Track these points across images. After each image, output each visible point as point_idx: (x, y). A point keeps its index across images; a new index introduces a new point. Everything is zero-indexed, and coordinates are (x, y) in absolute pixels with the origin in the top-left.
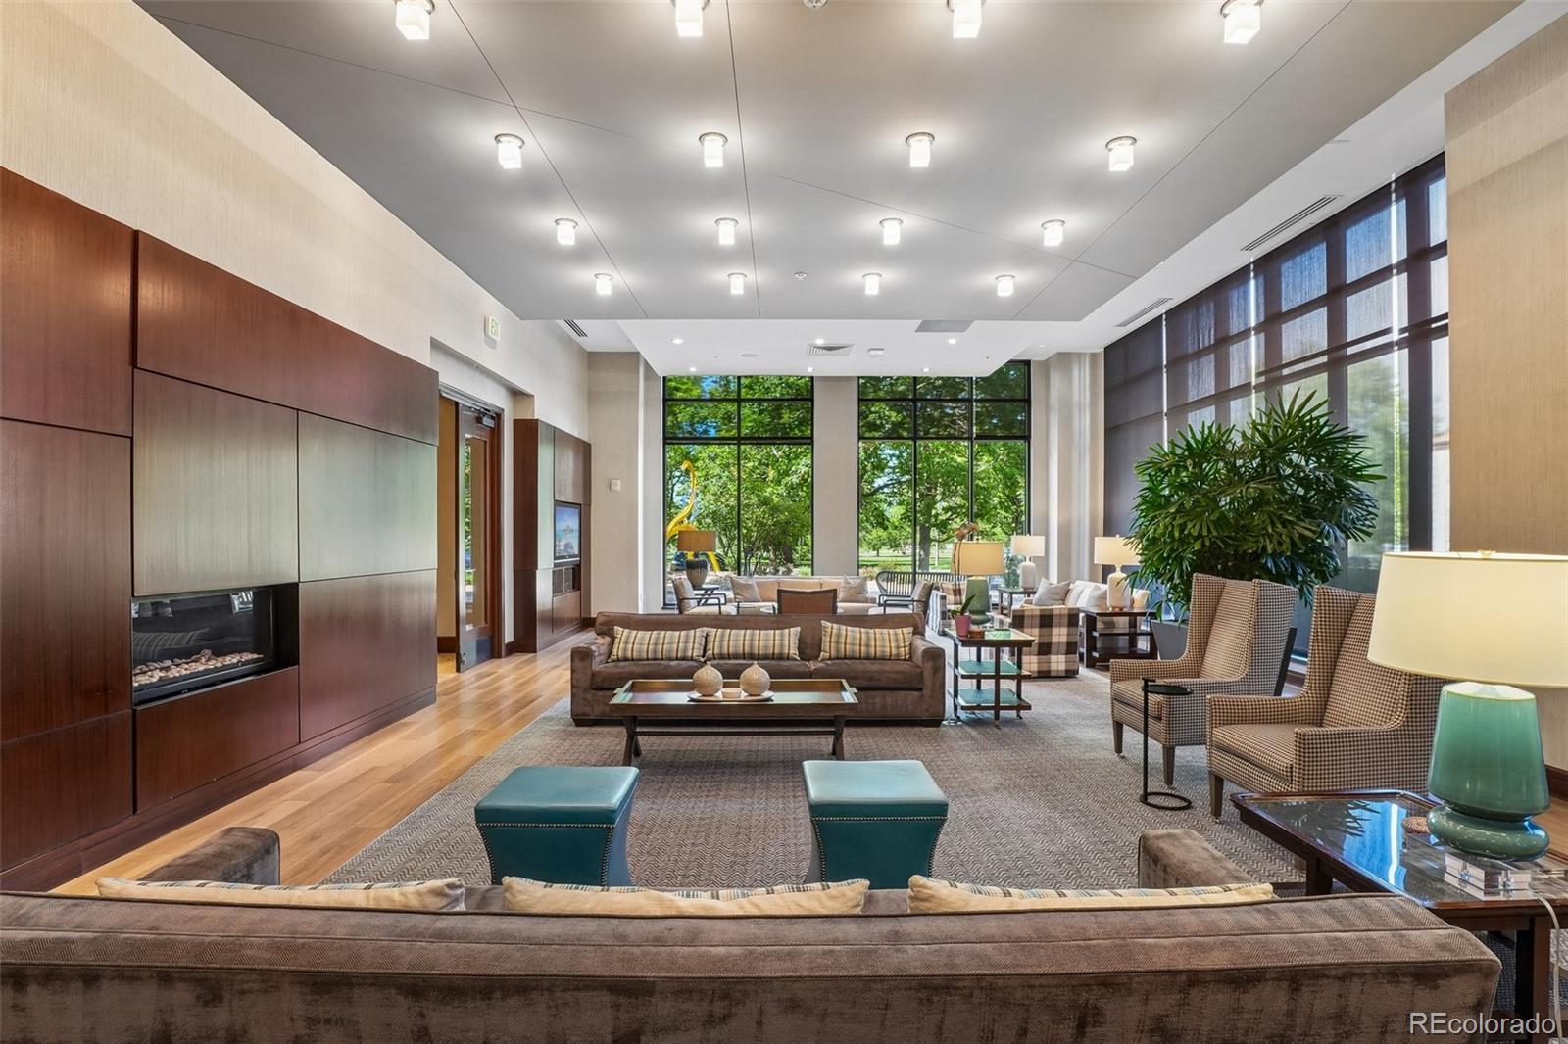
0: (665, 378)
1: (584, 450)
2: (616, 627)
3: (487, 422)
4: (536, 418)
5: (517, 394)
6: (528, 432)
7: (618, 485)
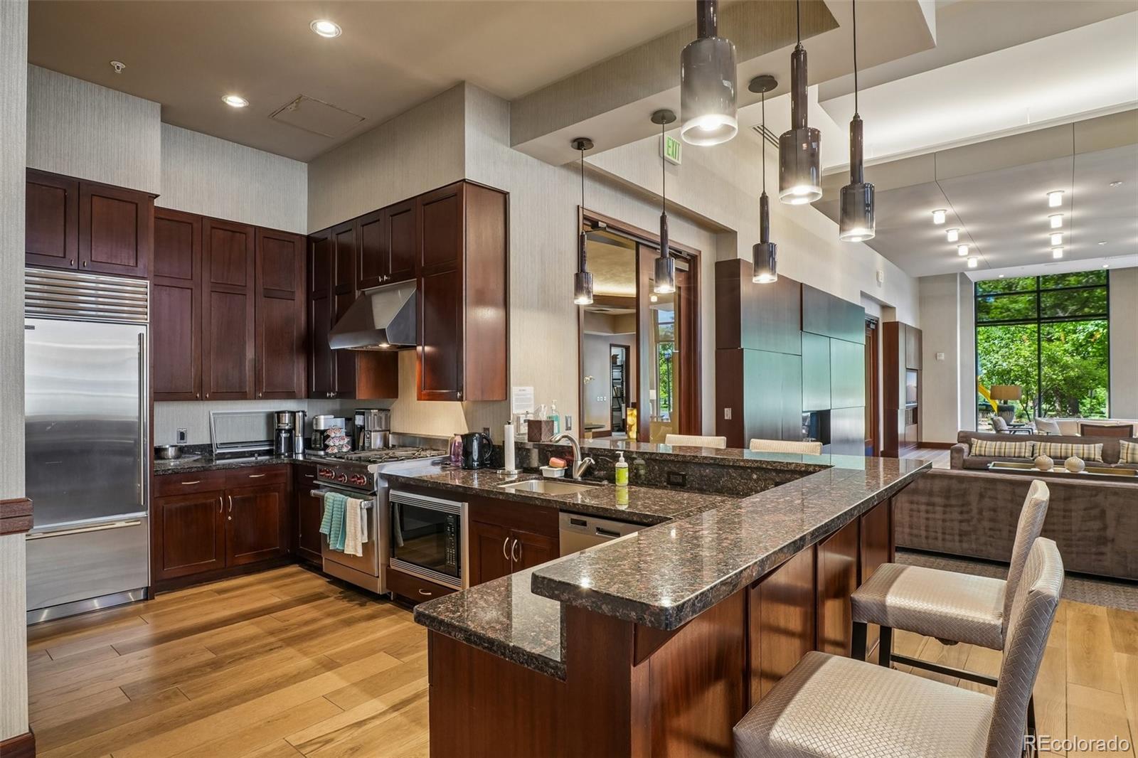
0: (976, 283)
1: (919, 334)
2: (972, 439)
3: (872, 326)
4: (897, 320)
5: (885, 308)
6: (892, 329)
7: (942, 357)
